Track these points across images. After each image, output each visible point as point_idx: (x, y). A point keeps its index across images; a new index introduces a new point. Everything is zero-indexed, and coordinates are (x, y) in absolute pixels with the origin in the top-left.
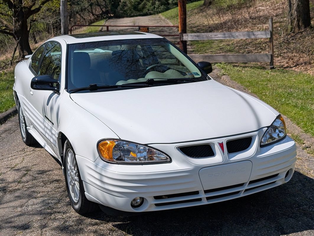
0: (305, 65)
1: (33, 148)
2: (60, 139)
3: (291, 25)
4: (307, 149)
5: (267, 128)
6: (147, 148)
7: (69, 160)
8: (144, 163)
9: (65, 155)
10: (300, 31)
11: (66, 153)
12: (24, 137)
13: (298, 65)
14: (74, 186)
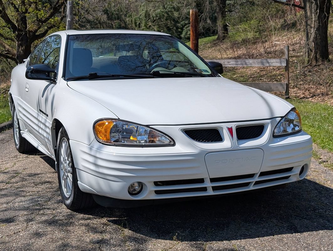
0: (322, 96)
1: (26, 155)
2: (54, 129)
3: (308, 58)
4: (324, 163)
5: (280, 118)
6: (149, 129)
7: (63, 151)
8: (144, 145)
9: (59, 147)
10: (317, 64)
11: (59, 144)
12: (17, 144)
13: (315, 96)
14: (67, 179)
